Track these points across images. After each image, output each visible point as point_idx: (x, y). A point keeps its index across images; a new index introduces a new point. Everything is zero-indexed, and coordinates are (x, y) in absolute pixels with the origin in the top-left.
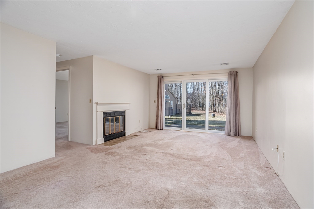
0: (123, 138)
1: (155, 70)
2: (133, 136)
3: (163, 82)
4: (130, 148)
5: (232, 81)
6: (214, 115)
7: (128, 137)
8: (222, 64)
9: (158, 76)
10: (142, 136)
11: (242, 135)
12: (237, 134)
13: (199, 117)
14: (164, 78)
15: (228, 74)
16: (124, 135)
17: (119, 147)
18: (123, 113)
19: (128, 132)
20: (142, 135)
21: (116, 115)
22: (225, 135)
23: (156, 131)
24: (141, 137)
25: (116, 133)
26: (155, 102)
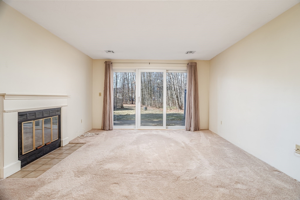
0: (60, 152)
1: (106, 51)
2: (75, 145)
3: (112, 70)
4: (80, 173)
5: (192, 73)
6: (146, 109)
7: (68, 148)
8: (187, 53)
9: (106, 62)
10: (89, 144)
11: (201, 129)
12: (197, 129)
13: (133, 111)
14: (113, 64)
15: (186, 65)
16: (60, 146)
17: (58, 175)
18: (58, 111)
19: (65, 140)
20: (88, 142)
21: (45, 115)
22: (185, 131)
23: (105, 133)
24: (89, 146)
25: (46, 145)
26: (100, 94)
